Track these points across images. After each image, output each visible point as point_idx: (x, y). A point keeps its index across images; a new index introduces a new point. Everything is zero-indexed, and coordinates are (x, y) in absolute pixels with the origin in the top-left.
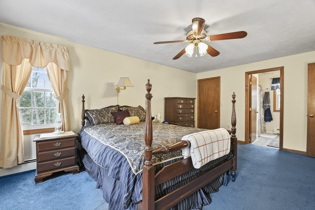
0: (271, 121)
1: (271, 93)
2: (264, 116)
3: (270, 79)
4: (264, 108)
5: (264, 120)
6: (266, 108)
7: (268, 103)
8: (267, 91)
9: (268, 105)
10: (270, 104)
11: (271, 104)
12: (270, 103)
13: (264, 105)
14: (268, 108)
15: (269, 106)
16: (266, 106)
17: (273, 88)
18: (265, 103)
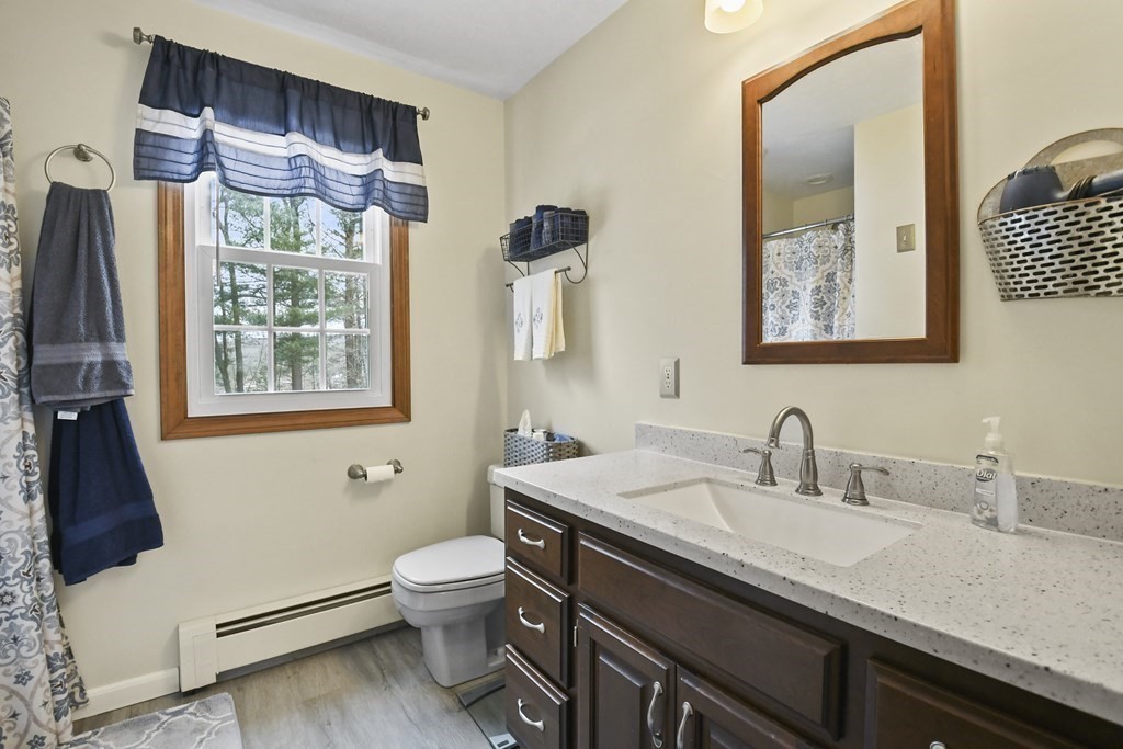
0: (146, 557)
1: (133, 206)
2: (40, 513)
3: (112, 40)
4: (36, 409)
5: (46, 565)
6: (67, 406)
7: (102, 337)
8: (78, 177)
9: (94, 355)
10: (122, 353)
11: (139, 350)
12: (120, 337)
13: (45, 355)
14: (97, 393)
15: (114, 374)
16: (74, 367)
17: (149, 157)
18: (58, 336)
